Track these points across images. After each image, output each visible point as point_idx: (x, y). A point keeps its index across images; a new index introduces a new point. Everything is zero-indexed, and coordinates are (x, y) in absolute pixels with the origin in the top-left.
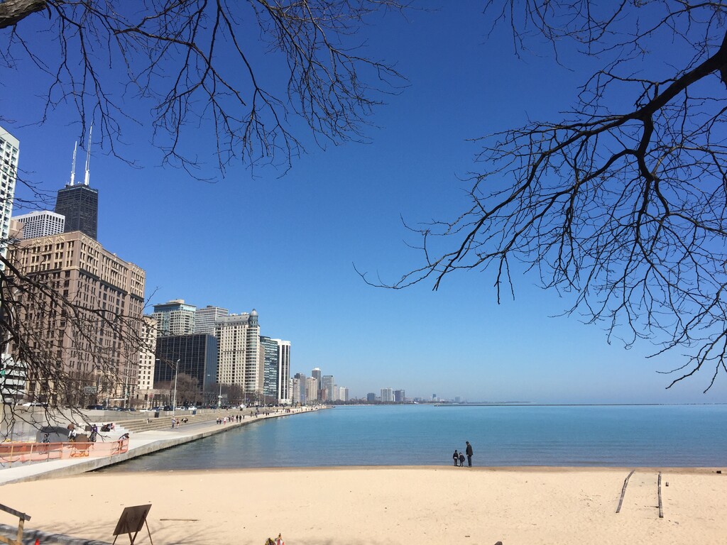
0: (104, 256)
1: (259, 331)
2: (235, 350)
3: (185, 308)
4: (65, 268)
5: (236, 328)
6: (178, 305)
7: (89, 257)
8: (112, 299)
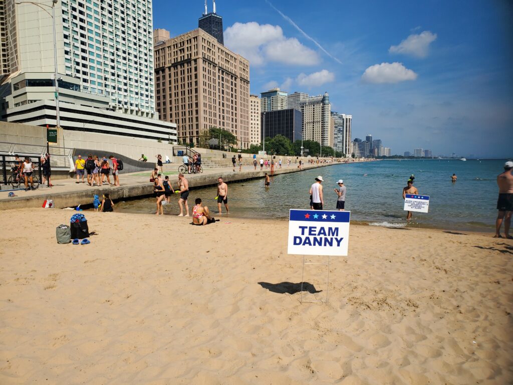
0: (219, 49)
2: (314, 121)
3: (281, 94)
4: (193, 57)
5: (314, 106)
6: (276, 91)
7: (208, 48)
8: (227, 81)
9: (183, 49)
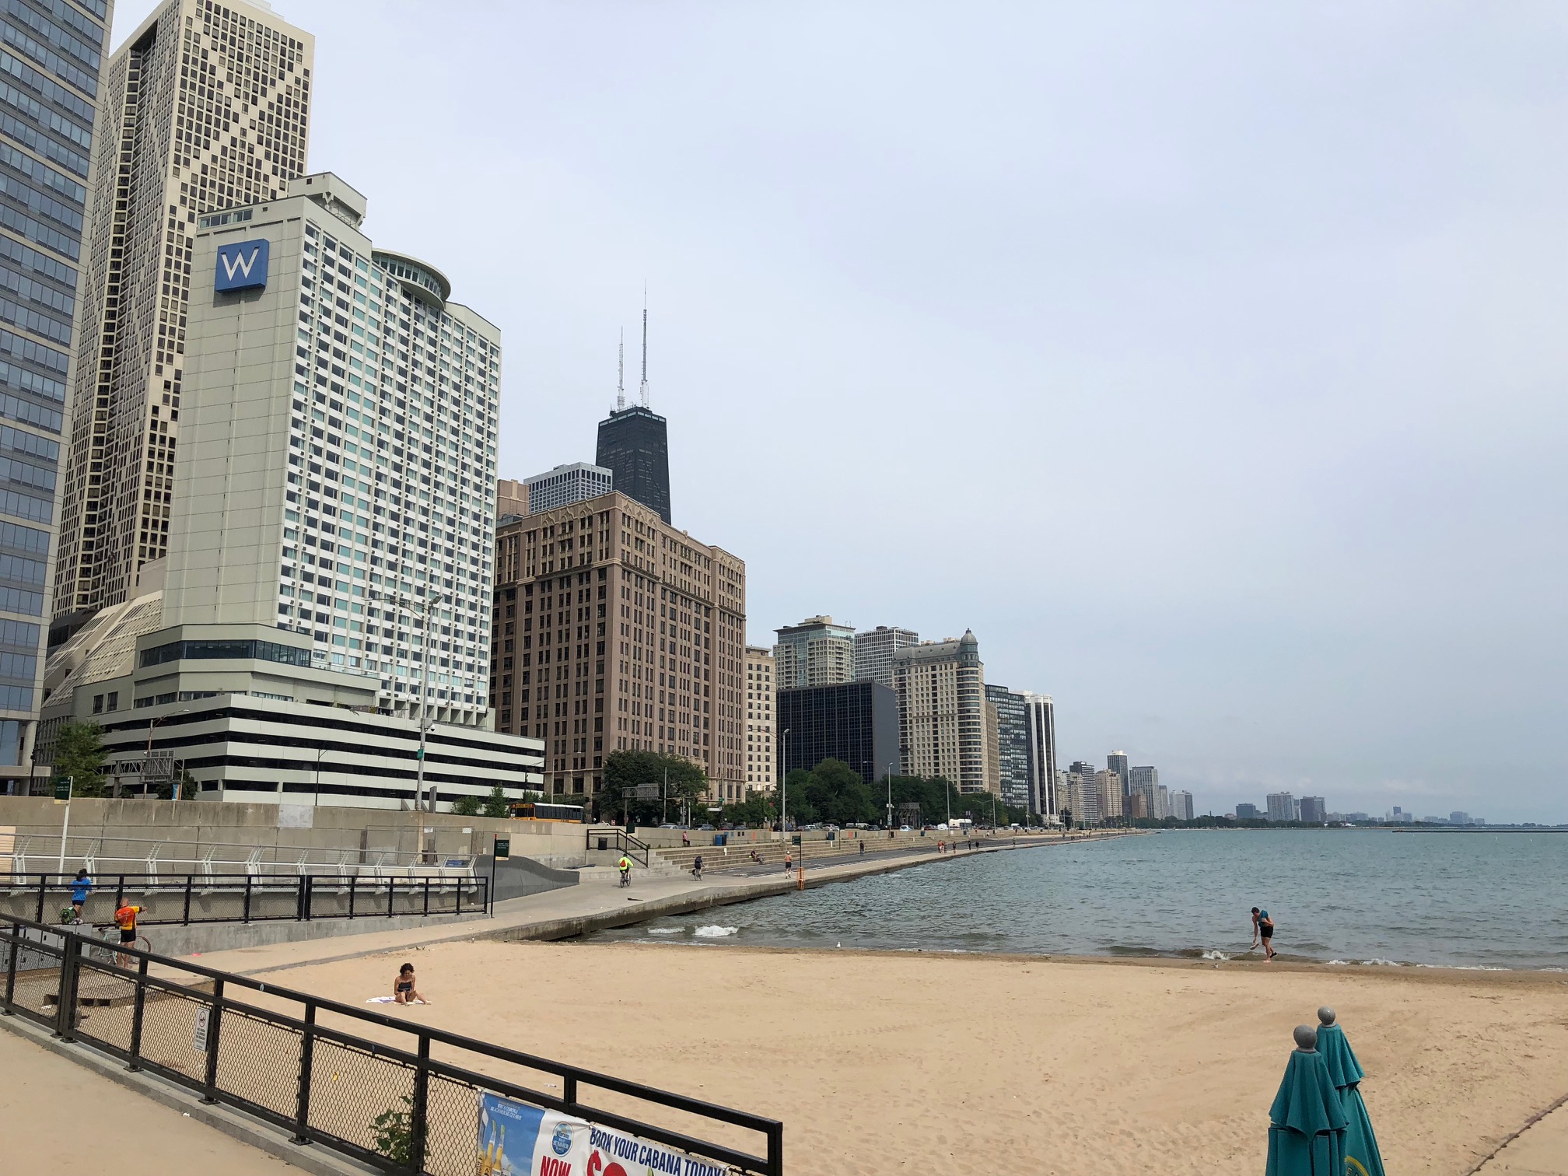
0: (665, 537)
2: (935, 713)
3: (834, 632)
4: (597, 563)
5: (934, 669)
6: (821, 626)
7: (637, 539)
8: (686, 619)
9: (570, 540)
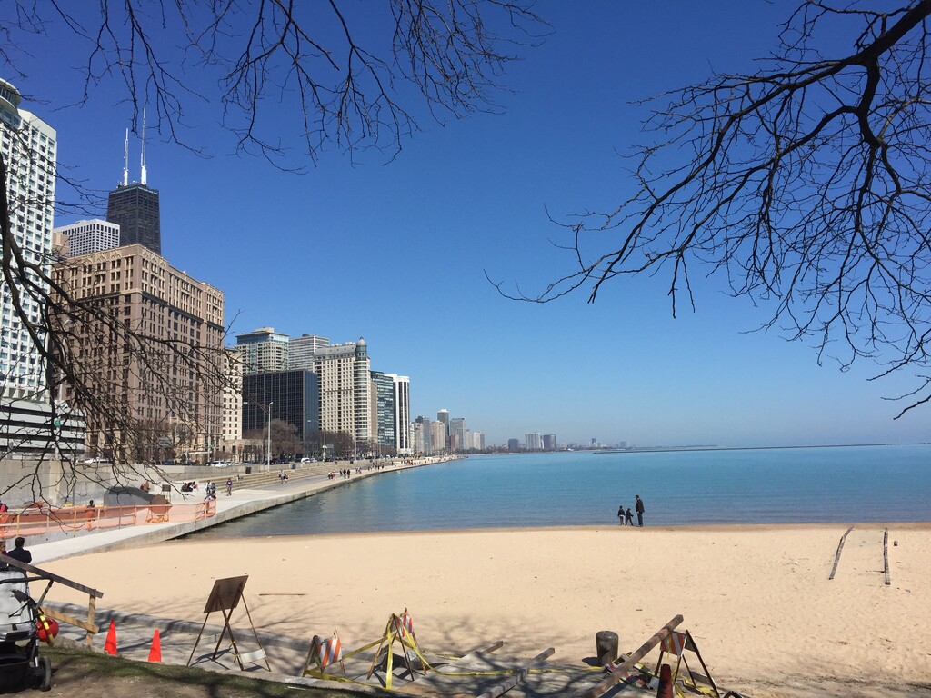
0: (171, 275)
1: (368, 365)
2: (340, 389)
3: (275, 338)
4: (123, 291)
5: (340, 361)
6: (267, 334)
7: (152, 276)
8: (184, 329)
9: (104, 276)
